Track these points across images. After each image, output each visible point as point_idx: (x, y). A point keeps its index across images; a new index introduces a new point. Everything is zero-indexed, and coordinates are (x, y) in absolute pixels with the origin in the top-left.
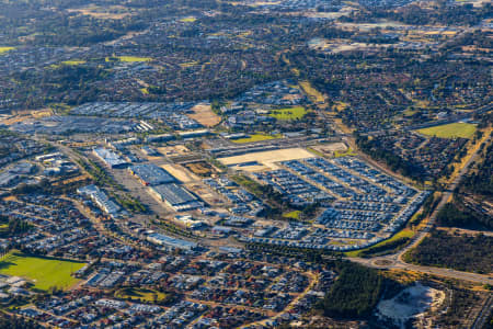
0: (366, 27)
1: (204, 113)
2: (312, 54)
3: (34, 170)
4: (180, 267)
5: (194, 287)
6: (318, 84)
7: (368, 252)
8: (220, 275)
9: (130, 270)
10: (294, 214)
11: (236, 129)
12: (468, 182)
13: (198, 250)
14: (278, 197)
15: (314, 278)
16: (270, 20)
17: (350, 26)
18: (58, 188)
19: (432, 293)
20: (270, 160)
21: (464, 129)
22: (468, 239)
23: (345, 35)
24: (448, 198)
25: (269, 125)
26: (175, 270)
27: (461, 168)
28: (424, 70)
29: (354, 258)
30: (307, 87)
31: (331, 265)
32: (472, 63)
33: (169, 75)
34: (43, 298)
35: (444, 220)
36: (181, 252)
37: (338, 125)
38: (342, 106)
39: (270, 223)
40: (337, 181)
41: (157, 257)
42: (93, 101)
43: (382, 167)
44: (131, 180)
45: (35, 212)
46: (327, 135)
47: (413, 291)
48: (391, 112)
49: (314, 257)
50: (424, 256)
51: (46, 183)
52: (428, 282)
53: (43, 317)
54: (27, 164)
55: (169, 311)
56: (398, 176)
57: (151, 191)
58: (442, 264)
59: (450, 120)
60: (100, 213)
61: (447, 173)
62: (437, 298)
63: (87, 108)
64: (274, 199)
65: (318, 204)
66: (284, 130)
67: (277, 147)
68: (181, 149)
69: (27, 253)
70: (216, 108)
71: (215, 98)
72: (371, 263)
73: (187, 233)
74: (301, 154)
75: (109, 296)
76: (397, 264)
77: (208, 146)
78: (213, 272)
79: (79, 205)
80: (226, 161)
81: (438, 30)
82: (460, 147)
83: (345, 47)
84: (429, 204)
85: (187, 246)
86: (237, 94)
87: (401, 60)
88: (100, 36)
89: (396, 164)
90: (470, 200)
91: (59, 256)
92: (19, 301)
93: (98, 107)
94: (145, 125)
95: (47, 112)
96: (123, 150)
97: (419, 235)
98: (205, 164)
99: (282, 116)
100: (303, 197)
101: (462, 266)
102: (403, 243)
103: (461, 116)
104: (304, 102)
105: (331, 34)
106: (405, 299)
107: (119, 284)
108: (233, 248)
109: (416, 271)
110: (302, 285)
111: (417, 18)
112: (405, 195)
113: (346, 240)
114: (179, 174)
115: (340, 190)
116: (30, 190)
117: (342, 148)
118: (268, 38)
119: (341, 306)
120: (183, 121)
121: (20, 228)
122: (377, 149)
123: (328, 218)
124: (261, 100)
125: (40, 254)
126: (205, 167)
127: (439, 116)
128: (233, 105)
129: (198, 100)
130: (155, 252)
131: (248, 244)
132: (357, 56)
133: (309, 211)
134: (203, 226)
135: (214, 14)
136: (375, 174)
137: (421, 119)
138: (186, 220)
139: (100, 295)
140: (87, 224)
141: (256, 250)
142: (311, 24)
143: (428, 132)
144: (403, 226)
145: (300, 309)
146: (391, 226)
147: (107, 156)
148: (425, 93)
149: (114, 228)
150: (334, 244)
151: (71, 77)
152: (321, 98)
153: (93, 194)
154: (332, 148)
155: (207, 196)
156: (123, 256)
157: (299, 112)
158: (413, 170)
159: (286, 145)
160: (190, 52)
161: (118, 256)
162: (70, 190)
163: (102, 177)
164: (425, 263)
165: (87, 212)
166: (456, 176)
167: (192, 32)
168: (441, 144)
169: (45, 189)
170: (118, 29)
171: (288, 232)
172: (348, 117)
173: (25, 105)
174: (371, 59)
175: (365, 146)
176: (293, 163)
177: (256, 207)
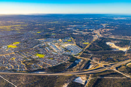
0: (79, 32)
1: (60, 40)
2: (73, 34)
3: (41, 45)
4: (55, 56)
5: (56, 58)
6: (73, 38)
7: (75, 55)
8: (59, 57)
9: (50, 56)
10: (68, 51)
11: (63, 42)
12: (87, 49)
13: (57, 54)
14: (67, 49)
15: (69, 58)
16: (69, 30)
17: (77, 32)
18: (43, 47)
19: (81, 60)
20: (66, 45)
21: (88, 43)
22: (86, 55)
23: (77, 33)
24: (85, 50)
25: (67, 42)
26: (54, 56)
27: (86, 47)
28: (84, 37)
29: (73, 56)
30: (72, 38)
31: (71, 56)
32: (90, 36)
33: (57, 36)
34: (40, 58)
35: (84, 53)
36: (55, 54)
37: (74, 42)
38: (75, 40)
39: (65, 52)
40: (73, 48)
41: (52, 55)
42: (48, 38)
43: (78, 47)
44: (51, 47)
45: (41, 49)
46: (73, 43)
47: (79, 60)
48: (80, 41)
49: (69, 56)
50: (81, 56)
51: (42, 46)
52: (81, 59)
53: (40, 60)
54: (41, 44)
55: (53, 60)
56: (80, 48)
57: (53, 48)
58: (82, 57)
59: (86, 42)
60: (47, 50)
61: (85, 48)
62: (82, 60)
63: (48, 39)
64: (66, 49)
65: (71, 50)
66: (68, 42)
67: (67, 44)
68: (57, 44)
69: (39, 54)
70: (62, 40)
71: (62, 38)
72: (75, 57)
73: (56, 52)
74: (70, 45)
75: (47, 58)
76: (78, 57)
77: (60, 43)
78: (58, 57)
79: (45, 49)
80: (62, 45)
81: (87, 32)
82: (87, 45)
83: (76, 34)
84: (82, 51)
85: (56, 54)
86: (64, 38)
87: (82, 36)
88: (50, 31)
89: (80, 46)
90: (87, 51)
91: (42, 54)
92: (37, 59)
93: (49, 39)
94: (54, 41)
95: (43, 39)
96: (51, 43)
97: (81, 54)
98: (59, 45)
99: (68, 41)
100: (69, 49)
101: (85, 57)
102: (79, 55)
103: (87, 42)
104: (71, 39)
105: (75, 32)
106: (78, 60)
107: (48, 57)
108: (61, 54)
109: (80, 58)
110: (67, 59)
111: (85, 31)
112: (80, 49)
113: (73, 54)
114: (56, 46)
115: (73, 49)
116: (41, 47)
117: (74, 44)
118: (68, 32)
119: (71, 61)
120: (58, 41)
121: (39, 51)
122: (78, 45)
123: (72, 52)
124: (66, 39)
125: (40, 54)
126: (59, 46)
127: (85, 42)
128: (63, 39)
129: (60, 38)
130: (53, 54)
131: (63, 54)
132: (78, 35)
133: (70, 51)
134: (58, 52)
135: (63, 30)
136: (77, 47)
137: (83, 42)
138: (56, 51)
139: (46, 58)
140: (46, 51)
141: (63, 55)
142: (73, 31)
143: (84, 43)
144: (79, 53)
145: (67, 61)
146: (78, 53)
147: (49, 44)
148: (84, 39)
149: (49, 51)
150: (72, 54)
151: (47, 35)
152: (73, 39)
153: (47, 48)
154: (73, 44)
155: (59, 49)
156: (49, 54)
157: (70, 40)
158: (81, 47)
159: (69, 44)
160: (60, 34)
161: (48, 54)
162: (45, 47)
163: (48, 46)
164: (81, 57)
165: (46, 50)
166: (86, 48)
167: (60, 31)
168: (85, 44)
169: (42, 47)
170: (53, 31)
171: (67, 53)
172: (76, 41)
173: (41, 38)
174: (79, 35)
175: (77, 44)
176: (69, 46)
177: (64, 50)
